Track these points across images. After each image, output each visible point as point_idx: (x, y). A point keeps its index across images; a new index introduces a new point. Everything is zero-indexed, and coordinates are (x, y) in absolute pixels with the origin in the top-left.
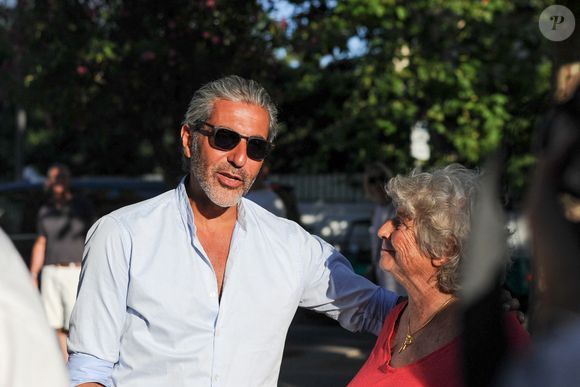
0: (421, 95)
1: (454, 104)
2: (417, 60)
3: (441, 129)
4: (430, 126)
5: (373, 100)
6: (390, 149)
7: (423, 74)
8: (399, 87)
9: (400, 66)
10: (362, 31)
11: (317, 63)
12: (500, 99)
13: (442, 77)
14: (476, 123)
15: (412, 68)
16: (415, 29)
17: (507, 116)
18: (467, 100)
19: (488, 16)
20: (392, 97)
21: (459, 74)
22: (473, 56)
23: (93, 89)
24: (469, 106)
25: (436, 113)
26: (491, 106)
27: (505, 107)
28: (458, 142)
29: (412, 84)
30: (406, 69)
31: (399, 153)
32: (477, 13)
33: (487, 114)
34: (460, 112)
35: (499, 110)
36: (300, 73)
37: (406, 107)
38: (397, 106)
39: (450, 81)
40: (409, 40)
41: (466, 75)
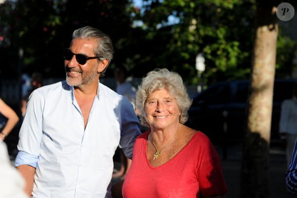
0: (201, 42)
1: (215, 46)
2: (200, 26)
3: (209, 57)
4: (205, 55)
5: (179, 44)
6: (187, 66)
7: (202, 32)
8: (192, 38)
9: (192, 28)
10: (175, 13)
11: (155, 28)
12: (236, 43)
13: (210, 33)
14: (225, 54)
15: (197, 30)
16: (199, 12)
17: (239, 51)
18: (221, 44)
19: (231, 6)
20: (188, 42)
21: (218, 32)
22: (224, 24)
23: (51, 38)
24: (222, 46)
25: (207, 50)
26: (232, 47)
27: (239, 47)
28: (217, 63)
29: (197, 37)
30: (194, 30)
31: (191, 68)
32: (226, 5)
33: (230, 50)
34: (218, 49)
35: (236, 48)
36: (147, 32)
37: (194, 47)
38: (190, 46)
39: (214, 35)
40: (196, 17)
41: (221, 33)
